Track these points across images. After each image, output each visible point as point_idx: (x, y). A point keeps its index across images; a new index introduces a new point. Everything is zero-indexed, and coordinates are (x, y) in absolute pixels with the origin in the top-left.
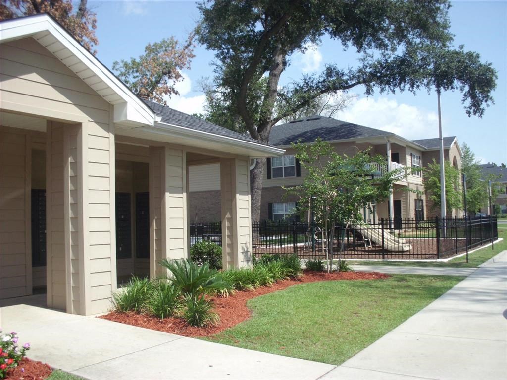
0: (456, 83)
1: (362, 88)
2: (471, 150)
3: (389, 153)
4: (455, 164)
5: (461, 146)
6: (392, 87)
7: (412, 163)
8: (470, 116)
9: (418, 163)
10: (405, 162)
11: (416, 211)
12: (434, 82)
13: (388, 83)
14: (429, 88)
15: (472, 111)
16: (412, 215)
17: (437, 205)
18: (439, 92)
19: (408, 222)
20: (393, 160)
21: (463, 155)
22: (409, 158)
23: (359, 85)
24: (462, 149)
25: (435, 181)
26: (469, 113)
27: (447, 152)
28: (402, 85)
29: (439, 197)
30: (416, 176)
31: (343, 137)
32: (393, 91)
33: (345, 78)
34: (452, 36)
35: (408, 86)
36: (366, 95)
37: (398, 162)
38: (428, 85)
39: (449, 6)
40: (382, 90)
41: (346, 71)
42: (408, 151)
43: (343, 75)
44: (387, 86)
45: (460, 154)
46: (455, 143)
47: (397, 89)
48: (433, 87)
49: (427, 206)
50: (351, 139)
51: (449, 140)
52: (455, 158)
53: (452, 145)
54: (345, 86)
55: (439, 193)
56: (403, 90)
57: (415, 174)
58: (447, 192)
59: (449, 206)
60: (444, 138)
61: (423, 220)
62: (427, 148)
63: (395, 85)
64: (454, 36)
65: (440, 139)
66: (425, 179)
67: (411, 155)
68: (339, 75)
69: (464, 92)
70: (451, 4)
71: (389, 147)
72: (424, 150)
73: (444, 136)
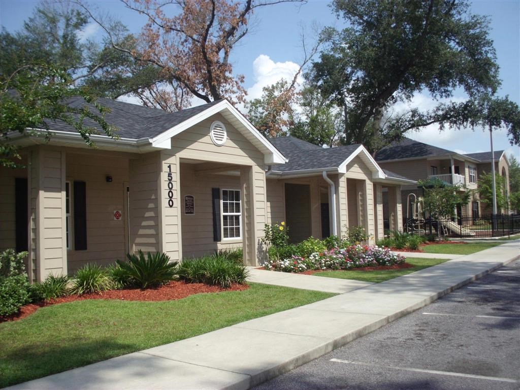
0: (503, 123)
1: (437, 125)
2: (517, 161)
3: (453, 168)
4: (504, 173)
5: (508, 157)
6: (458, 126)
7: (469, 173)
8: (512, 145)
9: (474, 173)
10: (464, 174)
11: (473, 211)
12: (488, 123)
13: (455, 122)
14: (484, 127)
15: (514, 142)
16: (470, 213)
17: (489, 205)
18: (491, 130)
19: (467, 219)
20: (456, 173)
21: (510, 164)
22: (467, 170)
23: (435, 123)
24: (510, 160)
25: (487, 188)
26: (512, 143)
27: (497, 164)
28: (465, 123)
29: (491, 200)
30: (473, 183)
31: (417, 155)
32: (459, 128)
33: (424, 118)
34: (500, 81)
35: (469, 125)
36: (440, 130)
37: (459, 174)
38: (483, 125)
39: (498, 68)
40: (451, 127)
41: (425, 114)
42: (466, 165)
43: (423, 116)
44: (455, 125)
45: (508, 164)
46: (504, 156)
47: (462, 127)
48: (487, 127)
49: (481, 206)
50: (424, 157)
51: (499, 154)
52: (503, 168)
53: (501, 158)
54: (425, 124)
55: (490, 197)
56: (466, 127)
57: (472, 182)
58: (497, 196)
59: (499, 207)
60: (494, 152)
61: (478, 217)
62: (480, 161)
63: (460, 124)
64: (502, 81)
65: (491, 153)
66: (479, 186)
67: (469, 167)
68: (421, 116)
69: (509, 129)
70: (499, 66)
71: (452, 162)
72: (478, 162)
73: (494, 150)
